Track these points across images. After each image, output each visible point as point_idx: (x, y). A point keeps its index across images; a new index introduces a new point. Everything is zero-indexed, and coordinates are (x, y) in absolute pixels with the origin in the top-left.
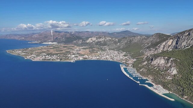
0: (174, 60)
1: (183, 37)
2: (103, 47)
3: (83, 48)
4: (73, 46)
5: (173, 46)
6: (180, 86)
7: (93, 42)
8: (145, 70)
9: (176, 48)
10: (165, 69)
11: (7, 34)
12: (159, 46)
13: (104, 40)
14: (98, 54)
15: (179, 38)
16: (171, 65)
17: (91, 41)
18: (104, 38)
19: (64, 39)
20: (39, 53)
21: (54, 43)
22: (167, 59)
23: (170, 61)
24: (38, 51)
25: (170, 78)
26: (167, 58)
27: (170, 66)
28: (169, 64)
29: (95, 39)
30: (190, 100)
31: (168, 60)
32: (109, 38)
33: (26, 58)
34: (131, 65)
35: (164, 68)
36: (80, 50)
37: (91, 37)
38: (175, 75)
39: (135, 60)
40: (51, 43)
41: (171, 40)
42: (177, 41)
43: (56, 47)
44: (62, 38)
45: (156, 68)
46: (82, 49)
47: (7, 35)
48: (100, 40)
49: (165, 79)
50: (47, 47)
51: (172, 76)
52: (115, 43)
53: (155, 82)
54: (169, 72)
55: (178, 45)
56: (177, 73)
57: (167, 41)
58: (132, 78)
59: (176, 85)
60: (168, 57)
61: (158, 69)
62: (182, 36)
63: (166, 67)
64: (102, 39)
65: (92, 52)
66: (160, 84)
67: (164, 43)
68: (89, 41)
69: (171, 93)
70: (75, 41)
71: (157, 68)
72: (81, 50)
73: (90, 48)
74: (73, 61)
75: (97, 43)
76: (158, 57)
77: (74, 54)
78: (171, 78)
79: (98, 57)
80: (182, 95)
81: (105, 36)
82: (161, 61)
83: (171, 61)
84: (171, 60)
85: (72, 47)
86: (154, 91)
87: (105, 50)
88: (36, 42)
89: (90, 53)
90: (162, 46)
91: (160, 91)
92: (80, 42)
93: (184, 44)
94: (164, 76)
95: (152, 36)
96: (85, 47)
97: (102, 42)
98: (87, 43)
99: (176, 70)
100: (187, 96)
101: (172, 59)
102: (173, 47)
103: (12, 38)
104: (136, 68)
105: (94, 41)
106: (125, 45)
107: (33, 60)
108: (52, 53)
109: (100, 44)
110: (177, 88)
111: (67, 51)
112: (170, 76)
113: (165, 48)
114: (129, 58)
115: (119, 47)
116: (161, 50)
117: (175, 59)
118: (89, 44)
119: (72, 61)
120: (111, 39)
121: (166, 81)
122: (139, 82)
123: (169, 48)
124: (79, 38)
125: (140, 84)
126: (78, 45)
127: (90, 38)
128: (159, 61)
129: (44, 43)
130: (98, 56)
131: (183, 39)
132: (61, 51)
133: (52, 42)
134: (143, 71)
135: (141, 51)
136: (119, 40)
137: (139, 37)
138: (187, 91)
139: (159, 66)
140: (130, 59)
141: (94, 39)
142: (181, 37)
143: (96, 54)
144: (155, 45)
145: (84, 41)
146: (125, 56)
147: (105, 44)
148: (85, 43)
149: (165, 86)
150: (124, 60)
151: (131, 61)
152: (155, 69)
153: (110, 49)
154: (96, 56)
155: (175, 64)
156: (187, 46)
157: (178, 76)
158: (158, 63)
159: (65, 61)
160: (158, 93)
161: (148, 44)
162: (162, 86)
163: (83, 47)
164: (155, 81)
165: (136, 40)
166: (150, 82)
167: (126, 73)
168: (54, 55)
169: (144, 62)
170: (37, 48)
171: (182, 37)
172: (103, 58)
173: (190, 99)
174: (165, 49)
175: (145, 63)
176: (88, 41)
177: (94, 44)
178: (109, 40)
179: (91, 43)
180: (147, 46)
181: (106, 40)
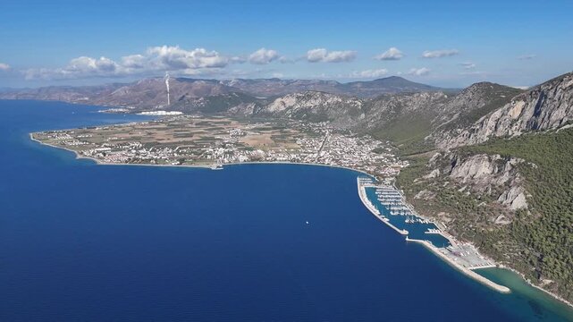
0: (520, 164)
1: (558, 94)
2: (316, 127)
3: (255, 129)
4: (225, 123)
5: (525, 121)
6: (533, 245)
7: (287, 109)
8: (431, 195)
9: (535, 127)
10: (490, 192)
11: (43, 86)
12: (482, 123)
13: (321, 105)
14: (296, 146)
15: (544, 96)
16: (509, 181)
17: (283, 108)
18: (320, 99)
19: (201, 102)
20: (121, 142)
21: (173, 113)
22: (498, 161)
23: (508, 167)
24: (120, 135)
25: (504, 222)
26: (499, 157)
27: (508, 185)
28: (505, 178)
29: (294, 100)
30: (559, 292)
31: (501, 163)
32: (336, 99)
33: (79, 157)
34: (392, 179)
35: (486, 191)
36: (245, 134)
37: (282, 97)
38: (518, 213)
39: (406, 164)
40: (164, 113)
41: (521, 104)
42: (538, 107)
43: (177, 123)
44: (197, 99)
45: (463, 189)
46: (252, 130)
47: (40, 90)
48: (308, 104)
49: (487, 223)
50: (151, 123)
51: (511, 213)
52: (354, 112)
53: (455, 233)
54: (502, 202)
55: (540, 120)
56: (526, 206)
57: (506, 107)
58: (386, 220)
59: (522, 244)
60: (502, 156)
61: (469, 193)
62: (553, 91)
63: (493, 185)
64: (313, 101)
65: (279, 141)
66: (470, 239)
67: (497, 114)
68: (276, 106)
69: (501, 266)
70: (234, 109)
71: (466, 190)
72: (249, 132)
73: (275, 128)
74: (218, 167)
75: (299, 114)
76: (472, 154)
77: (224, 147)
78: (508, 222)
79: (293, 156)
80: (537, 276)
81: (323, 93)
82: (480, 169)
83: (510, 168)
84: (512, 165)
85: (222, 126)
86: (449, 259)
87: (319, 135)
88: (121, 110)
89: (273, 142)
90: (491, 123)
91: (467, 260)
92: (250, 109)
93: (559, 114)
94: (484, 215)
95: (466, 90)
96: (262, 125)
97: (314, 112)
98: (269, 115)
99: (525, 194)
100: (551, 278)
101: (513, 161)
102: (524, 126)
103: (56, 97)
104: (403, 189)
105: (291, 108)
106: (383, 118)
107: (100, 162)
108: (160, 142)
109: (308, 116)
110: (523, 253)
111: (206, 135)
112: (504, 214)
113: (501, 128)
114: (388, 158)
115: (364, 125)
116: (487, 134)
117: (523, 160)
118: (277, 116)
119: (214, 167)
120: (340, 100)
121: (491, 230)
122: (405, 232)
123: (514, 128)
124: (246, 98)
125: (407, 239)
126: (243, 120)
127: (279, 100)
128: (473, 167)
129: (143, 113)
130: (296, 151)
131: (556, 98)
132: (187, 136)
133: (168, 110)
134: (423, 197)
135: (426, 138)
136: (365, 104)
137: (424, 95)
138: (552, 264)
139: (473, 184)
140: (392, 161)
141: (290, 101)
142: (551, 94)
143: (290, 145)
144: (470, 119)
145: (262, 106)
146: (378, 151)
147: (322, 116)
148: (263, 113)
149: (485, 247)
150: (373, 164)
151: (394, 168)
152: (460, 193)
153: (334, 132)
154: (289, 153)
155: (524, 178)
156: (568, 123)
157: (529, 213)
158: (471, 173)
159: (193, 166)
160: (461, 268)
161: (452, 116)
162: (476, 246)
163: (256, 125)
164: (457, 231)
165: (415, 103)
166: (441, 231)
167: (370, 203)
168: (163, 147)
169: (431, 169)
170: (120, 127)
171: (555, 94)
172: (310, 158)
173: (560, 288)
174: (501, 132)
175: (432, 175)
176: (272, 109)
177: (290, 116)
178: (336, 104)
179: (282, 113)
180: (448, 122)
181: (326, 104)
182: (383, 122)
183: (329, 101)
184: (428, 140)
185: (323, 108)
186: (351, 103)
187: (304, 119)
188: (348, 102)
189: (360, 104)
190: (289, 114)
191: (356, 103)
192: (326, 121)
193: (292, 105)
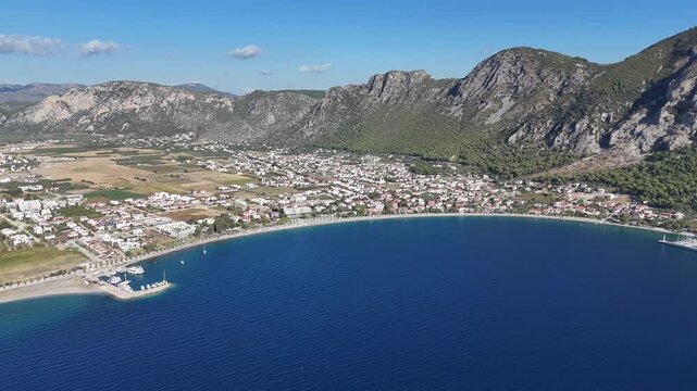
3: (40, 150)
7: (78, 116)
13: (156, 106)
17: (65, 115)
18: (151, 96)
29: (91, 98)
32: (183, 96)
37: (57, 94)
46: (37, 151)
48: (128, 105)
64: (137, 99)
68: (47, 111)
75: (113, 123)
81: (153, 85)
96: (46, 145)
105: (85, 113)
109: (133, 126)
115: (291, 132)
118: (51, 129)
120: (192, 97)
136: (235, 106)
141: (81, 101)
176: (37, 116)
177: (91, 128)
178: (186, 104)
179: (68, 123)
180: (501, 112)
181: (165, 104)
182: (335, 126)
183: (171, 99)
184: (519, 141)
185: (162, 112)
186: (214, 103)
187: (126, 132)
188: (208, 101)
189: (229, 104)
190: (87, 125)
191: (222, 103)
192: (186, 132)
193: (87, 107)
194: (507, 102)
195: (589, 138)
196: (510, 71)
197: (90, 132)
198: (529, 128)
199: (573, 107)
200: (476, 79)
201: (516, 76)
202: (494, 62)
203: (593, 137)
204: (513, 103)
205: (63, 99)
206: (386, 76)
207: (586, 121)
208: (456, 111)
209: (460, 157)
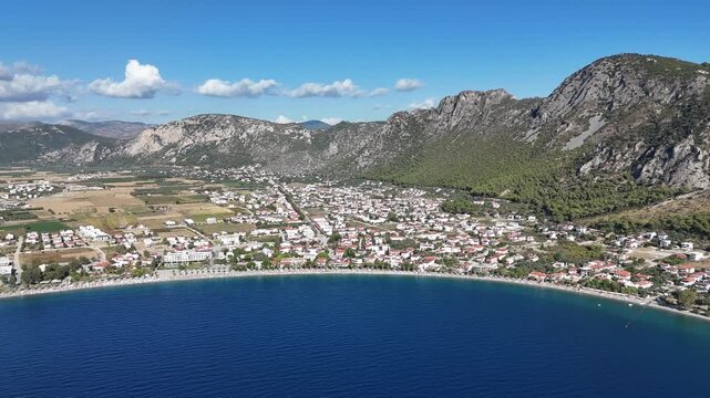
2: (236, 174)
3: (92, 180)
4: (16, 175)
7: (167, 148)
13: (236, 137)
17: (156, 147)
18: (232, 128)
29: (180, 132)
32: (262, 127)
36: (57, 191)
37: (154, 126)
46: (83, 182)
48: (210, 137)
64: (218, 131)
68: (142, 144)
72: (71, 187)
73: (142, 178)
75: (192, 156)
89: (139, 201)
92: (88, 153)
97: (224, 150)
98: (129, 161)
105: (173, 145)
109: (211, 158)
115: (347, 163)
118: (143, 160)
120: (271, 129)
127: (148, 133)
130: (228, 225)
135: (586, 168)
136: (315, 138)
141: (172, 134)
143: (197, 208)
145: (112, 147)
148: (118, 158)
161: (585, 123)
176: (133, 150)
177: (174, 160)
178: (265, 136)
179: (157, 155)
180: (585, 135)
181: (245, 135)
182: (392, 155)
183: (251, 131)
185: (241, 144)
186: (293, 134)
187: (202, 164)
188: (287, 132)
189: (308, 135)
190: (171, 157)
191: (302, 135)
192: (253, 164)
193: (176, 140)
194: (596, 123)
195: (692, 166)
196: (605, 85)
197: (171, 164)
198: (611, 154)
199: (675, 124)
200: (561, 97)
201: (612, 89)
202: (586, 74)
203: (699, 165)
204: (603, 123)
205: (157, 132)
206: (458, 97)
207: (690, 142)
208: (531, 136)
209: (516, 192)
